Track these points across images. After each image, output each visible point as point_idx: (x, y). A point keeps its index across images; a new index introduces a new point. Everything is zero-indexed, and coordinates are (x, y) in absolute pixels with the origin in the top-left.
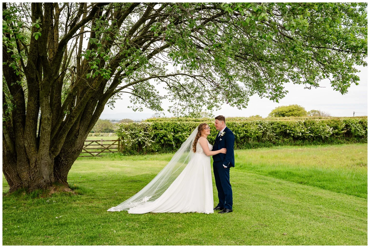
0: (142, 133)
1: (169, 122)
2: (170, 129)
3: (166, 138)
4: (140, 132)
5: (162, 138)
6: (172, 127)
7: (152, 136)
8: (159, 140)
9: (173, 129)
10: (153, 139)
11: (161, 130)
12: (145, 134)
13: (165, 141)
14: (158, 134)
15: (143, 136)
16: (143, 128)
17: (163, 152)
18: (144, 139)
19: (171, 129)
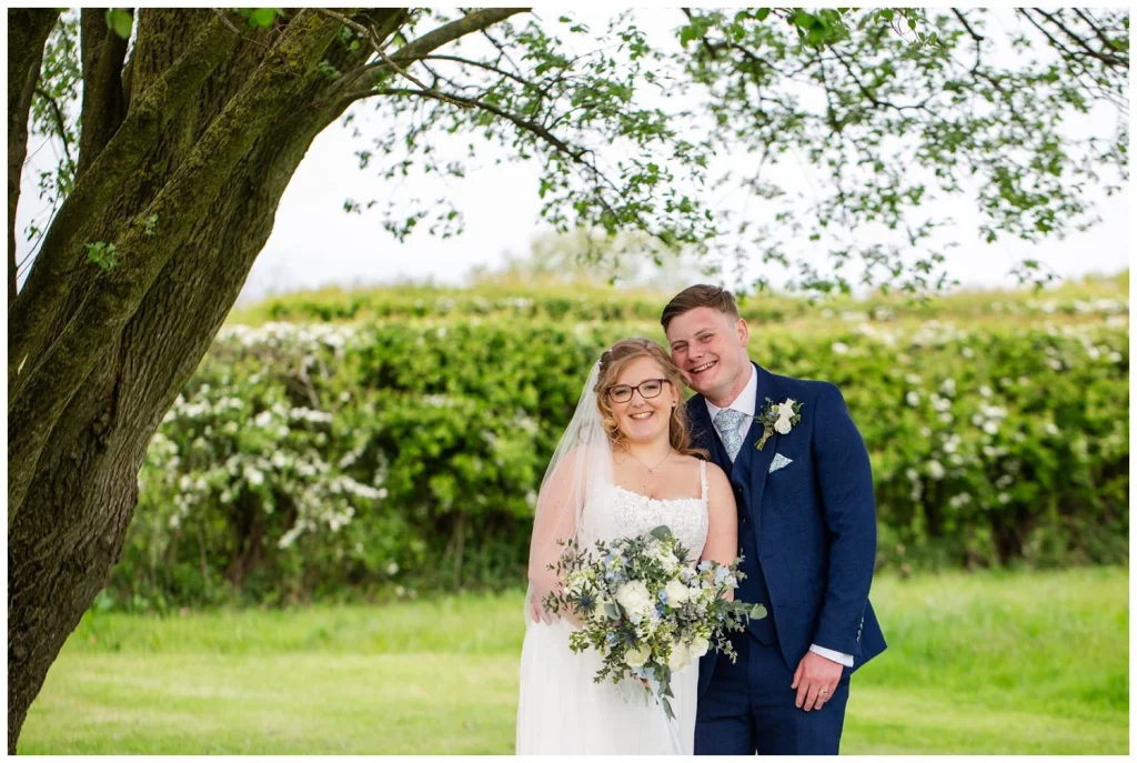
0: (276, 416)
1: (498, 322)
2: (512, 385)
3: (473, 466)
4: (259, 407)
5: (436, 465)
6: (523, 365)
7: (361, 441)
8: (414, 478)
9: (537, 383)
10: (364, 470)
11: (430, 389)
12: (296, 425)
13: (463, 484)
14: (408, 429)
15: (284, 445)
16: (281, 378)
17: (449, 588)
18: (291, 473)
19: (522, 385)
